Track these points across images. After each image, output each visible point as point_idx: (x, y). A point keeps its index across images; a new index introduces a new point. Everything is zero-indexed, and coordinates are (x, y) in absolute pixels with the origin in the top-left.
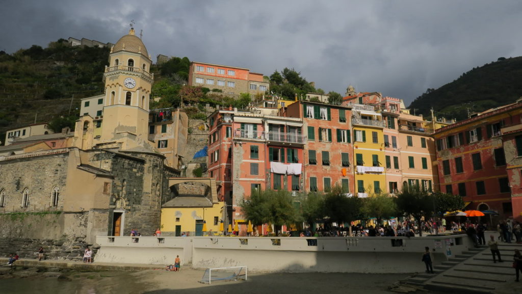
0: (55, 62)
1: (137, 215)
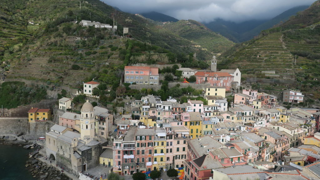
0: (77, 38)
1: (90, 163)
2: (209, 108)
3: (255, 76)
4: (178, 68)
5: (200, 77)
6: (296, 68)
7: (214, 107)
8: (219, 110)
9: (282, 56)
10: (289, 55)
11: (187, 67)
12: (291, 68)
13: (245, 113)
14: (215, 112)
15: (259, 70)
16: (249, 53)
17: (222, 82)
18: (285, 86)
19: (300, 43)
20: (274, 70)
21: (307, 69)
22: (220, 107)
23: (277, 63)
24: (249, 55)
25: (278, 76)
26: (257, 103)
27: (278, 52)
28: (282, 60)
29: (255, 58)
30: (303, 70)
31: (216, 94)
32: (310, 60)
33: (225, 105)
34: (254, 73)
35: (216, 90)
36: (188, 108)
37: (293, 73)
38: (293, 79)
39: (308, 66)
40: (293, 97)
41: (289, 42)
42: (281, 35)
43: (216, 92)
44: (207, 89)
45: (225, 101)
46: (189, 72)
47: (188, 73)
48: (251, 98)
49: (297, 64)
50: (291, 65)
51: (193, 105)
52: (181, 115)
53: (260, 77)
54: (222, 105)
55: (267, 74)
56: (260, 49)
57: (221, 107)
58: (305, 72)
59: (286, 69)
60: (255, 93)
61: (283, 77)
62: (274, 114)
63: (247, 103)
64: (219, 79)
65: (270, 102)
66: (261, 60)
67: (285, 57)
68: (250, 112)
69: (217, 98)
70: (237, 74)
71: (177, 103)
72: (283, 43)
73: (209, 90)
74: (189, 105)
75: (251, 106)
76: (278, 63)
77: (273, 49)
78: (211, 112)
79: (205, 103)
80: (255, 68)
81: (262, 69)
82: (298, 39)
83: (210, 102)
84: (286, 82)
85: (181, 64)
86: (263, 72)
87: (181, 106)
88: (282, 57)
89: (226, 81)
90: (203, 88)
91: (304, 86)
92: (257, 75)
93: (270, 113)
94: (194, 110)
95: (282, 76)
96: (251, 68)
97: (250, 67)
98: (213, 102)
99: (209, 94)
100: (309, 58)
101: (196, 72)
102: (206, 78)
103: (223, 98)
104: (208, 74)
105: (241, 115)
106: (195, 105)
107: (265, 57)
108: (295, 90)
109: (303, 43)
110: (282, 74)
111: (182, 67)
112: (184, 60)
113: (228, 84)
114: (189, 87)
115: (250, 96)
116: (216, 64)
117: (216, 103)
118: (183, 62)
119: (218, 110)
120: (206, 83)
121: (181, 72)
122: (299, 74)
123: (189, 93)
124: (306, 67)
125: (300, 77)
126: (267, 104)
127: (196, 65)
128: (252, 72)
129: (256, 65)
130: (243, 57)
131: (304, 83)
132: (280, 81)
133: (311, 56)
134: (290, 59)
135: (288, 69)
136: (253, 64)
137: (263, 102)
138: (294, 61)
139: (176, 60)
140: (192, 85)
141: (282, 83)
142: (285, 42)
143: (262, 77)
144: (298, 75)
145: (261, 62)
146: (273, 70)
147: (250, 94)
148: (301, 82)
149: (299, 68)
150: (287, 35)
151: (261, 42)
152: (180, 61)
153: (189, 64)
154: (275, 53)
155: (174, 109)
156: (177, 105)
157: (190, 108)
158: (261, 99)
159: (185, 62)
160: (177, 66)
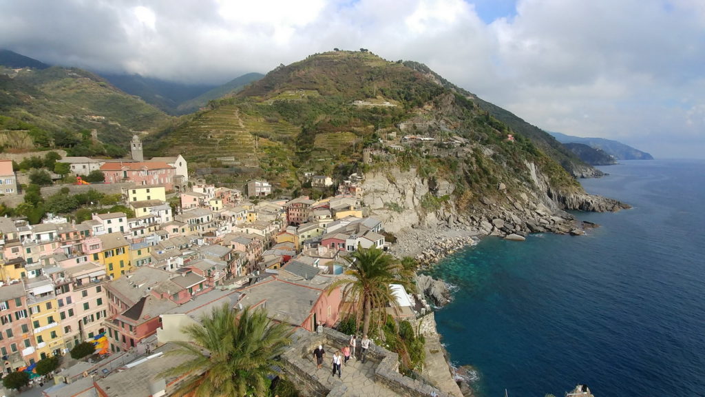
2: (139, 222)
3: (209, 165)
4: (60, 158)
5: (112, 173)
6: (258, 152)
7: (149, 219)
8: (158, 223)
9: (240, 137)
10: (248, 136)
12: (253, 152)
13: (200, 220)
14: (151, 226)
15: (213, 157)
16: (195, 133)
17: (156, 177)
18: (249, 176)
19: (259, 121)
20: (233, 156)
21: (270, 152)
22: (159, 216)
23: (235, 146)
24: (195, 135)
25: (238, 163)
26: (217, 203)
27: (235, 131)
28: (241, 142)
29: (204, 139)
30: (266, 154)
31: (149, 197)
32: (273, 143)
33: (167, 212)
34: (206, 161)
35: (148, 191)
36: (94, 229)
37: (256, 158)
38: (257, 166)
39: (271, 149)
40: (259, 189)
41: (246, 118)
42: (236, 110)
43: (148, 194)
44: (131, 191)
45: (167, 205)
46: (87, 165)
47: (84, 167)
48: (206, 196)
49: (260, 147)
50: (252, 148)
51: (106, 221)
52: (81, 245)
53: (216, 165)
54: (163, 213)
55: (224, 161)
56: (210, 126)
58: (269, 157)
59: (247, 153)
60: (212, 188)
61: (244, 165)
62: (240, 213)
63: (202, 204)
64: (150, 174)
65: (233, 199)
66: (214, 143)
67: (244, 139)
68: (208, 217)
69: (151, 203)
70: (180, 164)
71: (69, 223)
73: (134, 192)
74: (97, 222)
75: (209, 208)
76: (237, 146)
77: (228, 128)
78: (144, 227)
79: (131, 215)
80: (207, 154)
81: (216, 154)
82: (256, 116)
83: (140, 212)
84: (250, 171)
85: (65, 150)
86: (218, 159)
87: (79, 228)
88: (241, 139)
89: (165, 176)
90: (122, 190)
91: (270, 174)
92: (211, 163)
93: (234, 214)
94: (110, 230)
95: (243, 163)
96: (200, 154)
98: (145, 210)
99: (135, 199)
100: (271, 140)
101: (102, 164)
102: (125, 172)
103: (163, 203)
104: (129, 167)
105: (194, 223)
106: (109, 222)
107: (218, 138)
108: (260, 180)
109: (263, 121)
110: (243, 160)
111: (68, 156)
112: (72, 142)
113: (168, 180)
114: (92, 192)
115: (205, 194)
116: (140, 148)
117: (150, 211)
118: (70, 146)
119: (156, 222)
120: (126, 181)
121: (67, 165)
122: (263, 160)
123: (92, 203)
125: (265, 164)
126: (229, 202)
127: (100, 152)
128: (203, 159)
129: (208, 150)
130: (186, 138)
131: (269, 170)
132: (242, 169)
133: (273, 138)
134: (250, 140)
135: (249, 154)
136: (203, 149)
137: (224, 200)
138: (256, 144)
139: (53, 143)
140: (98, 188)
141: (244, 172)
142: (241, 119)
143: (218, 166)
144: (261, 162)
145: (214, 145)
147: (205, 191)
148: (265, 169)
149: (262, 152)
150: (243, 109)
151: (210, 117)
152: (62, 145)
153: (85, 150)
154: (231, 132)
155: (64, 236)
156: (68, 227)
157: (99, 229)
158: (221, 197)
159: (75, 146)
160: (56, 154)
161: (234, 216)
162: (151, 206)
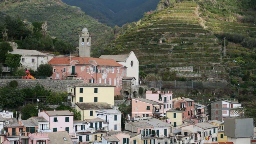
2: (86, 125)
3: (160, 78)
4: (11, 50)
5: (60, 68)
6: (226, 60)
7: (96, 124)
8: (106, 130)
9: (202, 41)
10: (212, 39)
11: (30, 48)
12: (218, 61)
13: (156, 132)
14: (97, 132)
15: (165, 67)
16: (144, 37)
17: (104, 76)
18: (213, 94)
19: (227, 21)
20: (191, 66)
21: (244, 62)
22: (106, 122)
23: (194, 53)
24: (144, 40)
25: (198, 75)
26: (175, 116)
27: (195, 33)
28: (203, 48)
29: (155, 44)
30: (238, 64)
31: (96, 99)
32: (247, 49)
33: (116, 119)
34: (156, 72)
35: (96, 91)
36: (40, 127)
37: (223, 69)
38: (225, 81)
39: (245, 58)
40: (228, 111)
41: (210, 17)
42: (196, 7)
43: (96, 95)
44: (78, 89)
45: (116, 110)
46: (36, 58)
47: (33, 60)
48: (162, 106)
49: (228, 54)
50: (218, 56)
51: (52, 118)
52: (28, 139)
53: (168, 78)
54: (111, 118)
55: (179, 72)
56: (162, 28)
57: (108, 123)
58: (242, 69)
59: (211, 63)
60: (169, 95)
61: (207, 78)
62: (208, 131)
63: (157, 115)
64: (99, 71)
65: (195, 113)
66: (166, 49)
67: (206, 43)
68: (166, 130)
69: (99, 106)
70: (132, 63)
71: (15, 119)
72: (201, 19)
73: (81, 91)
74: (42, 119)
75: (165, 120)
76: (197, 53)
77: (186, 29)
78: (90, 132)
79: (77, 117)
80: (158, 62)
81: (170, 64)
82: (223, 14)
83: (85, 114)
84: (214, 87)
85: (16, 43)
86: (172, 69)
87: (25, 123)
88: (202, 43)
89: (113, 76)
90: (68, 89)
91: (244, 92)
92: (162, 75)
93: (201, 130)
94: (55, 130)
95: (205, 76)
96: (149, 63)
97: (148, 61)
98: (91, 114)
99: (81, 99)
100: (245, 45)
101: (50, 58)
102: (73, 67)
103: (111, 106)
104: (78, 61)
105: (149, 135)
106: (56, 120)
107: (172, 42)
108: (229, 100)
109: (232, 21)
110: (205, 71)
111: (18, 48)
112: (24, 33)
113: (117, 82)
114: (39, 88)
115: (160, 102)
116: (89, 44)
117: (98, 115)
118: (22, 37)
119: (104, 128)
120: (74, 78)
121: (18, 57)
122: (233, 72)
123: (38, 100)
124: (242, 60)
125: (236, 78)
126: (191, 117)
127: (49, 46)
128: (152, 70)
129: (159, 57)
130: (133, 44)
131: (243, 87)
132: (204, 84)
133: (247, 42)
134: (215, 45)
135: (214, 64)
136: (153, 56)
137: (184, 112)
138: (223, 50)
139: (6, 34)
140: (45, 83)
141: (206, 88)
142: (203, 18)
143: (172, 79)
144: (231, 74)
145: (167, 51)
146: (189, 66)
147: (160, 98)
148: (237, 85)
149: (232, 61)
150: (205, 6)
151: (163, 17)
152: (14, 36)
153: (34, 42)
154: (189, 35)
155: (10, 131)
156: (14, 122)
157: (45, 127)
158: (181, 108)
159: (26, 38)
160: (8, 45)
161: (200, 133)
162: (99, 109)
